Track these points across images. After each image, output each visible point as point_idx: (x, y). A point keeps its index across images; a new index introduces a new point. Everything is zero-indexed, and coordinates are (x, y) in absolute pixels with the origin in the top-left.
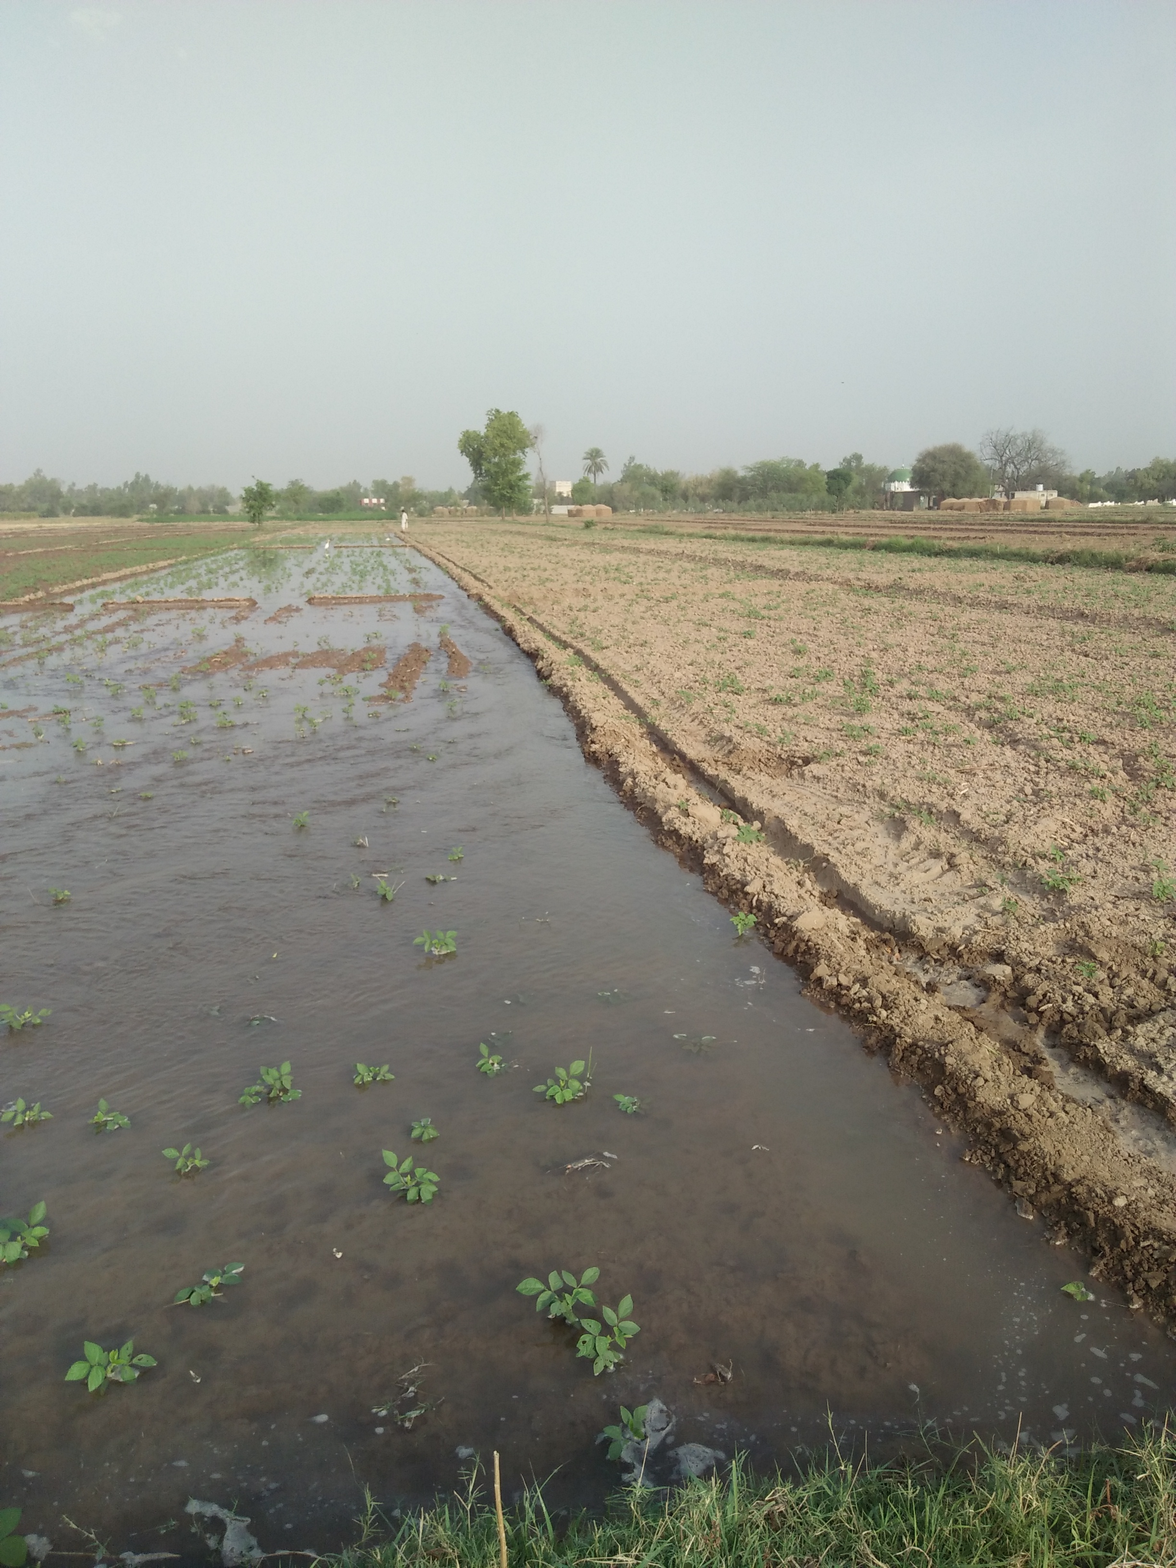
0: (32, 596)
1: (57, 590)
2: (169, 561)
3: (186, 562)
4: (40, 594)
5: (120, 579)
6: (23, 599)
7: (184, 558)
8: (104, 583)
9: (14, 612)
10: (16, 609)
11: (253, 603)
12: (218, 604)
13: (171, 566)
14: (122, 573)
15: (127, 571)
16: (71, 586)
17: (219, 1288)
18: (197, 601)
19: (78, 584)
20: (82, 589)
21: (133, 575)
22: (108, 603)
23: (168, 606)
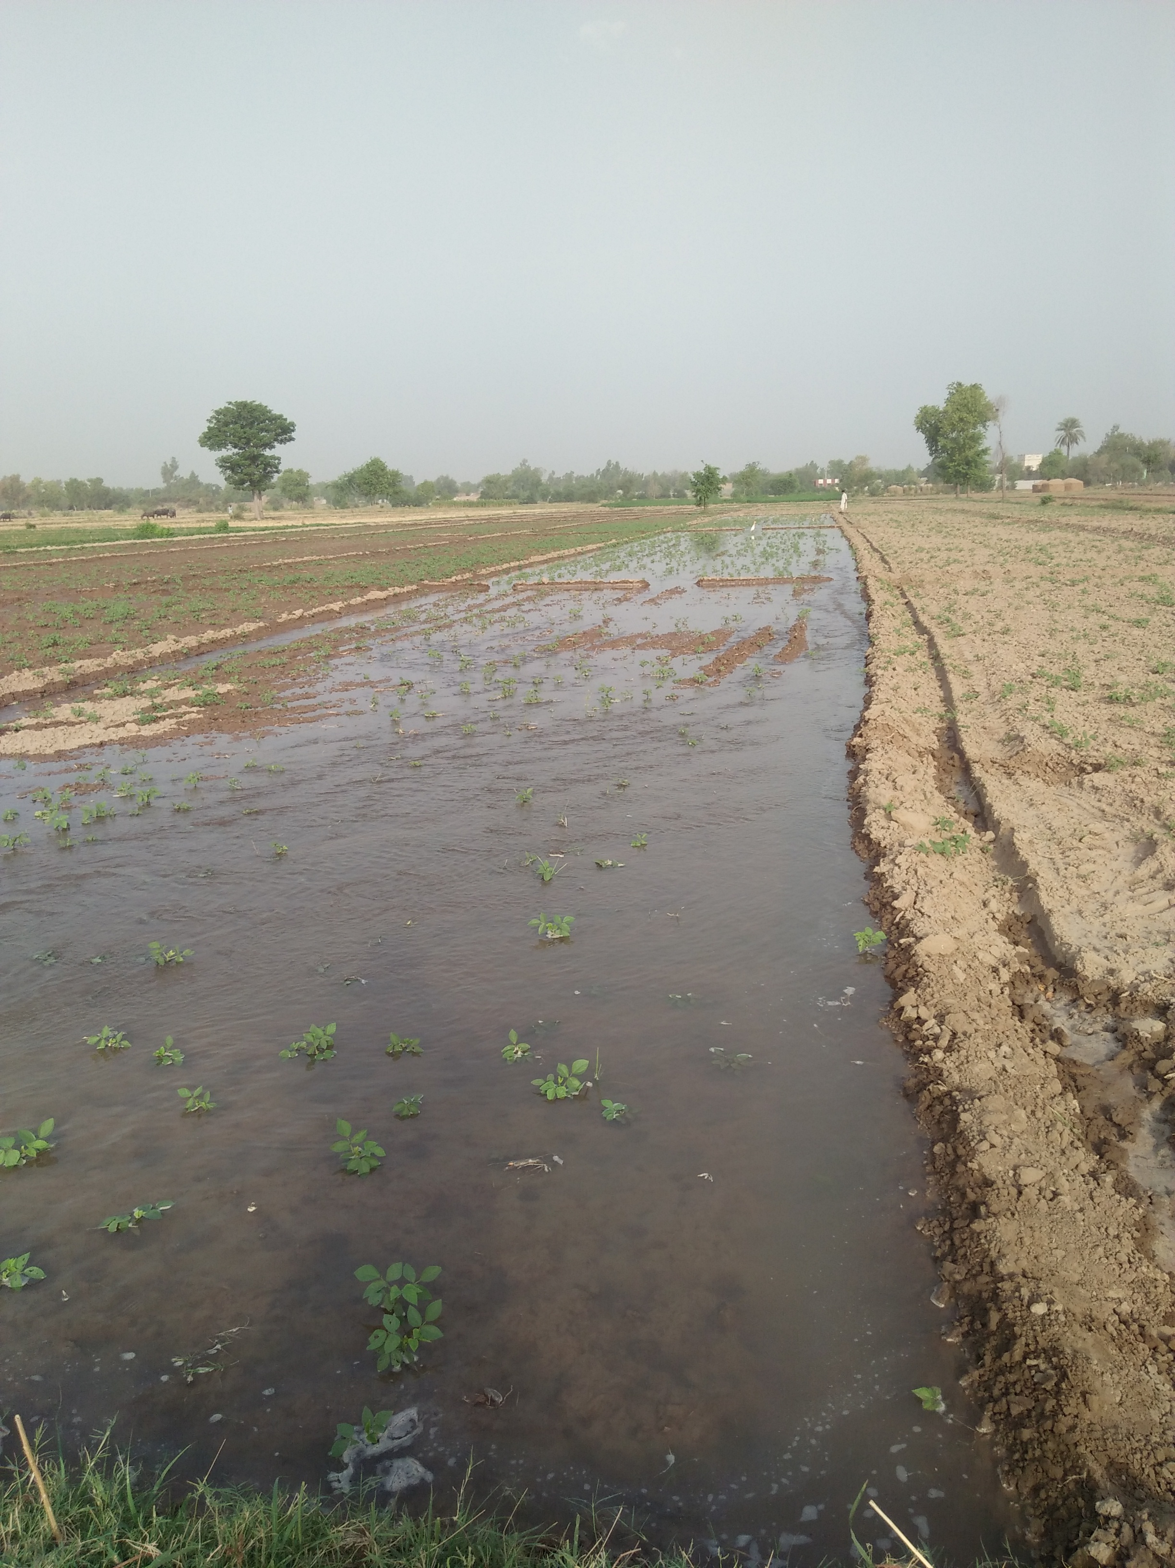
0: (459, 578)
1: (484, 571)
2: (598, 545)
3: (615, 546)
4: (467, 575)
5: (545, 562)
6: (449, 580)
7: (614, 541)
8: (531, 565)
9: (438, 592)
10: (440, 589)
11: (646, 585)
12: (614, 586)
13: (600, 548)
14: (549, 556)
15: (555, 554)
16: (499, 568)
17: (139, 1221)
18: (595, 583)
19: (505, 566)
20: (507, 571)
21: (560, 558)
22: (518, 585)
23: (567, 587)
